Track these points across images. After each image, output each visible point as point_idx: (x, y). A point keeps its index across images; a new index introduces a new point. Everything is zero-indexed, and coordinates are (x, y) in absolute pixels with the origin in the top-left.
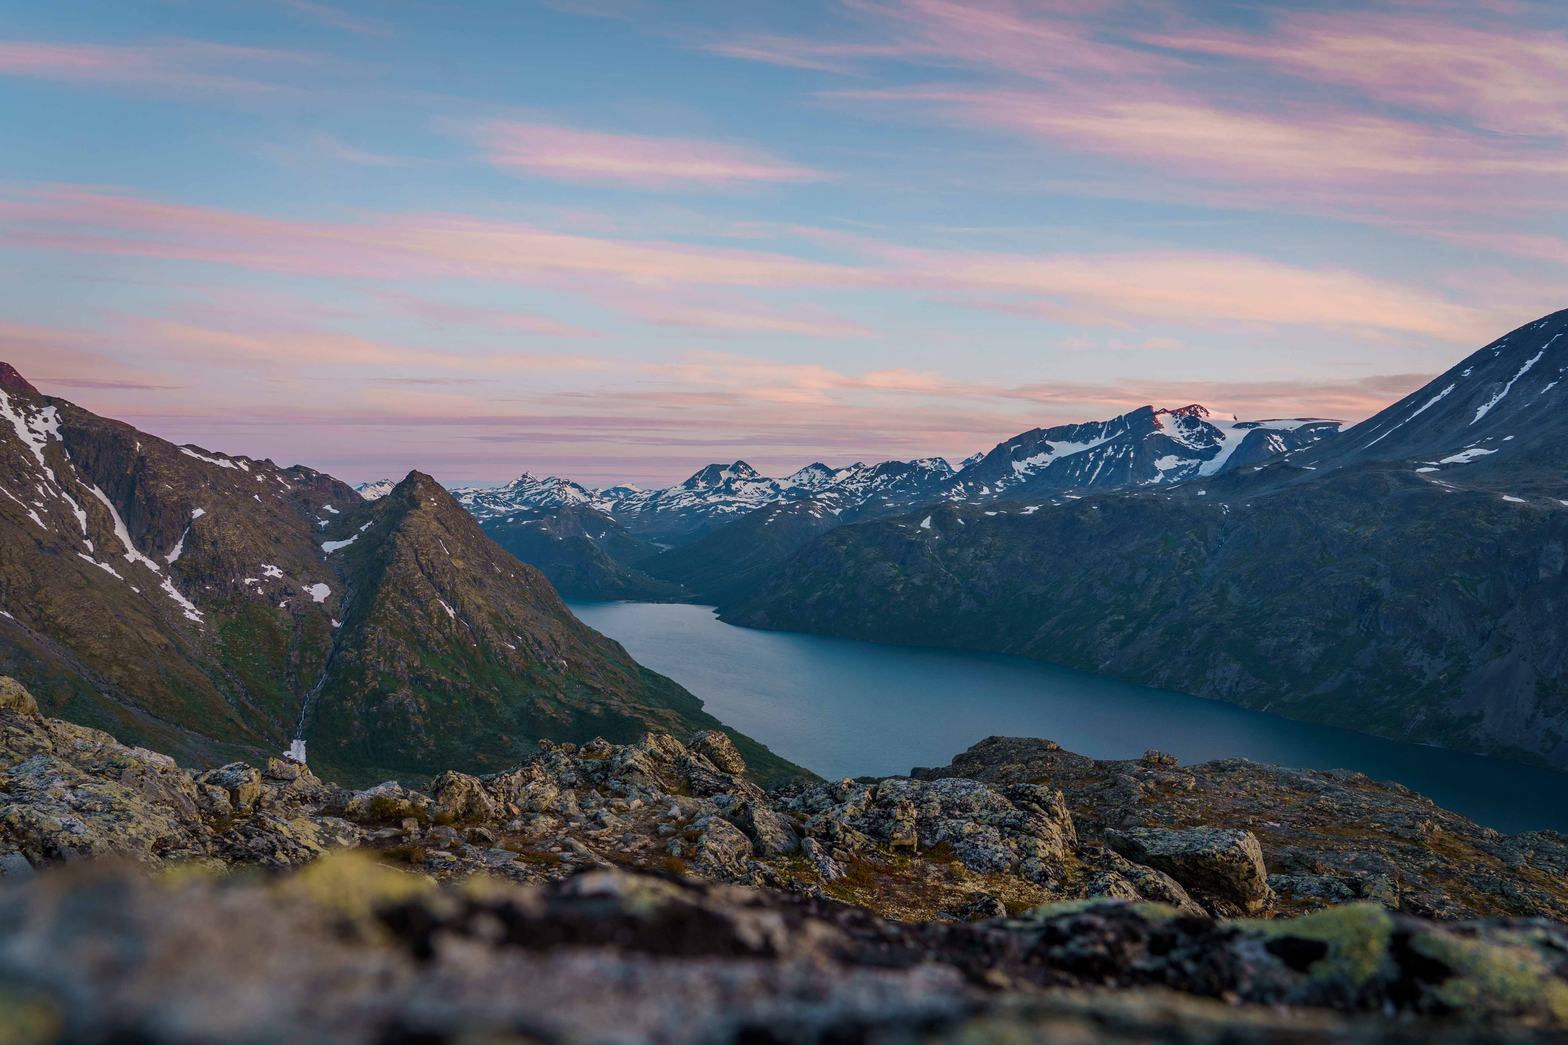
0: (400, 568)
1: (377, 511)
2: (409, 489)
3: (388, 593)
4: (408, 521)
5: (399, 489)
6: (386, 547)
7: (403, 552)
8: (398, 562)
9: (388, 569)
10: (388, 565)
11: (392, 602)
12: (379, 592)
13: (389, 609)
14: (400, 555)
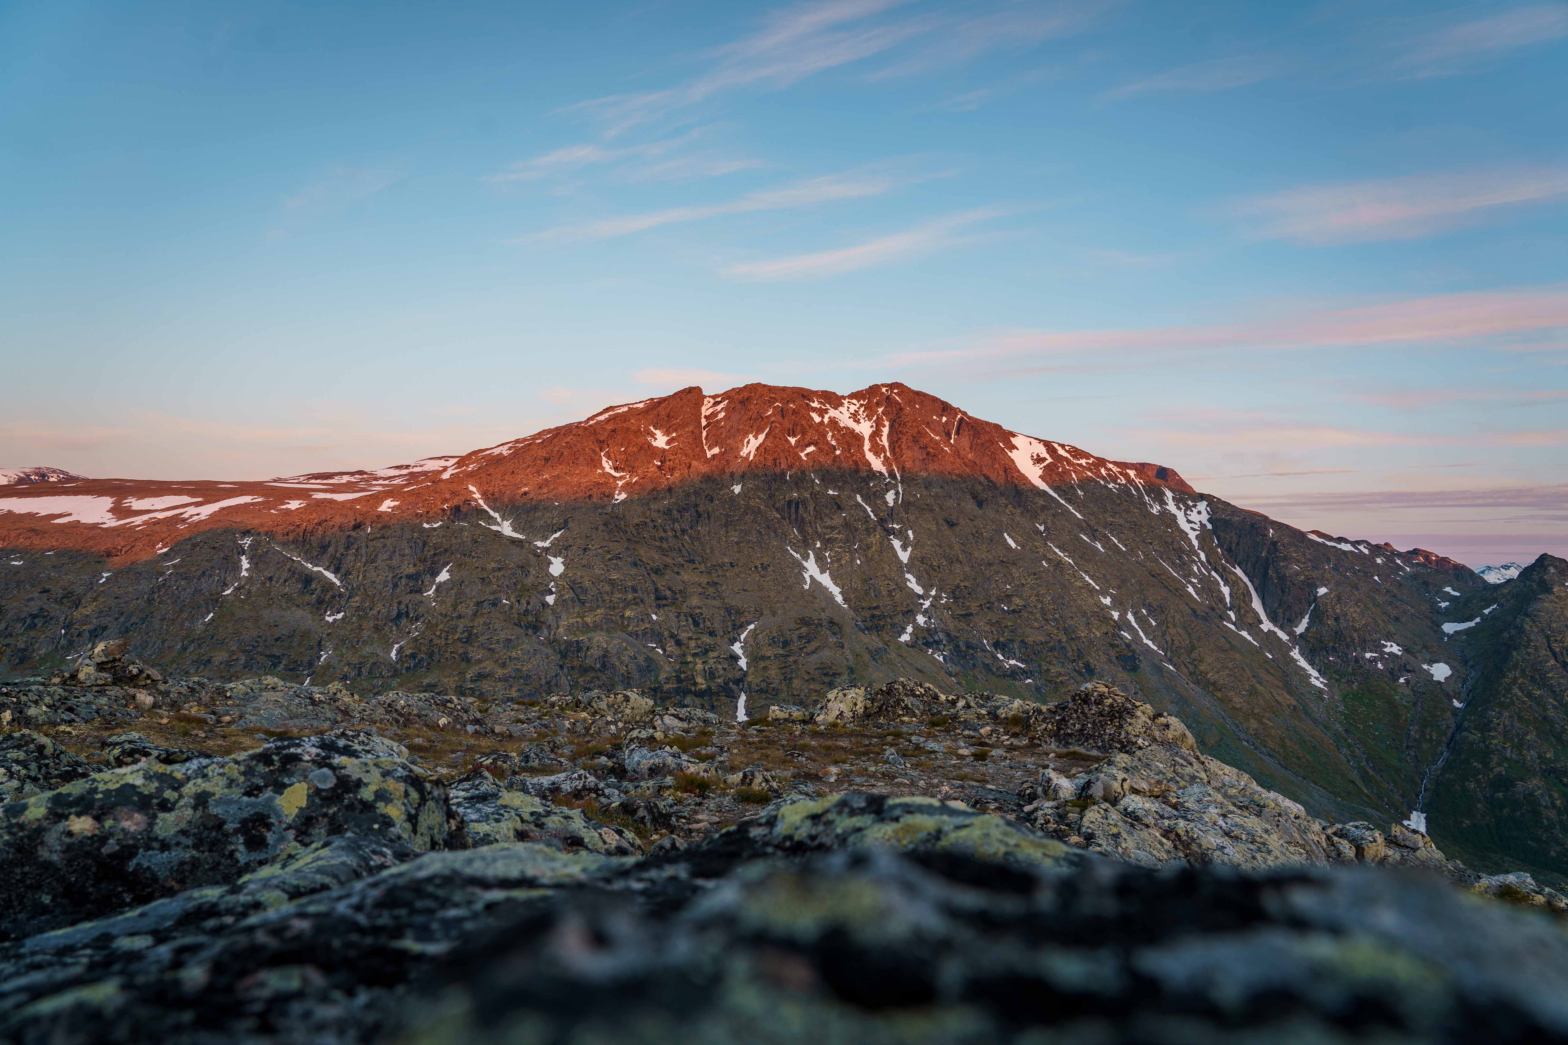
0: (1529, 654)
1: (1502, 594)
2: (1538, 574)
3: (1515, 679)
4: (1538, 606)
5: (1526, 573)
6: (1513, 632)
7: (1533, 637)
8: (1527, 647)
9: (1514, 653)
10: (1515, 649)
11: (1520, 688)
12: (1504, 676)
13: (1516, 695)
14: (1529, 640)
